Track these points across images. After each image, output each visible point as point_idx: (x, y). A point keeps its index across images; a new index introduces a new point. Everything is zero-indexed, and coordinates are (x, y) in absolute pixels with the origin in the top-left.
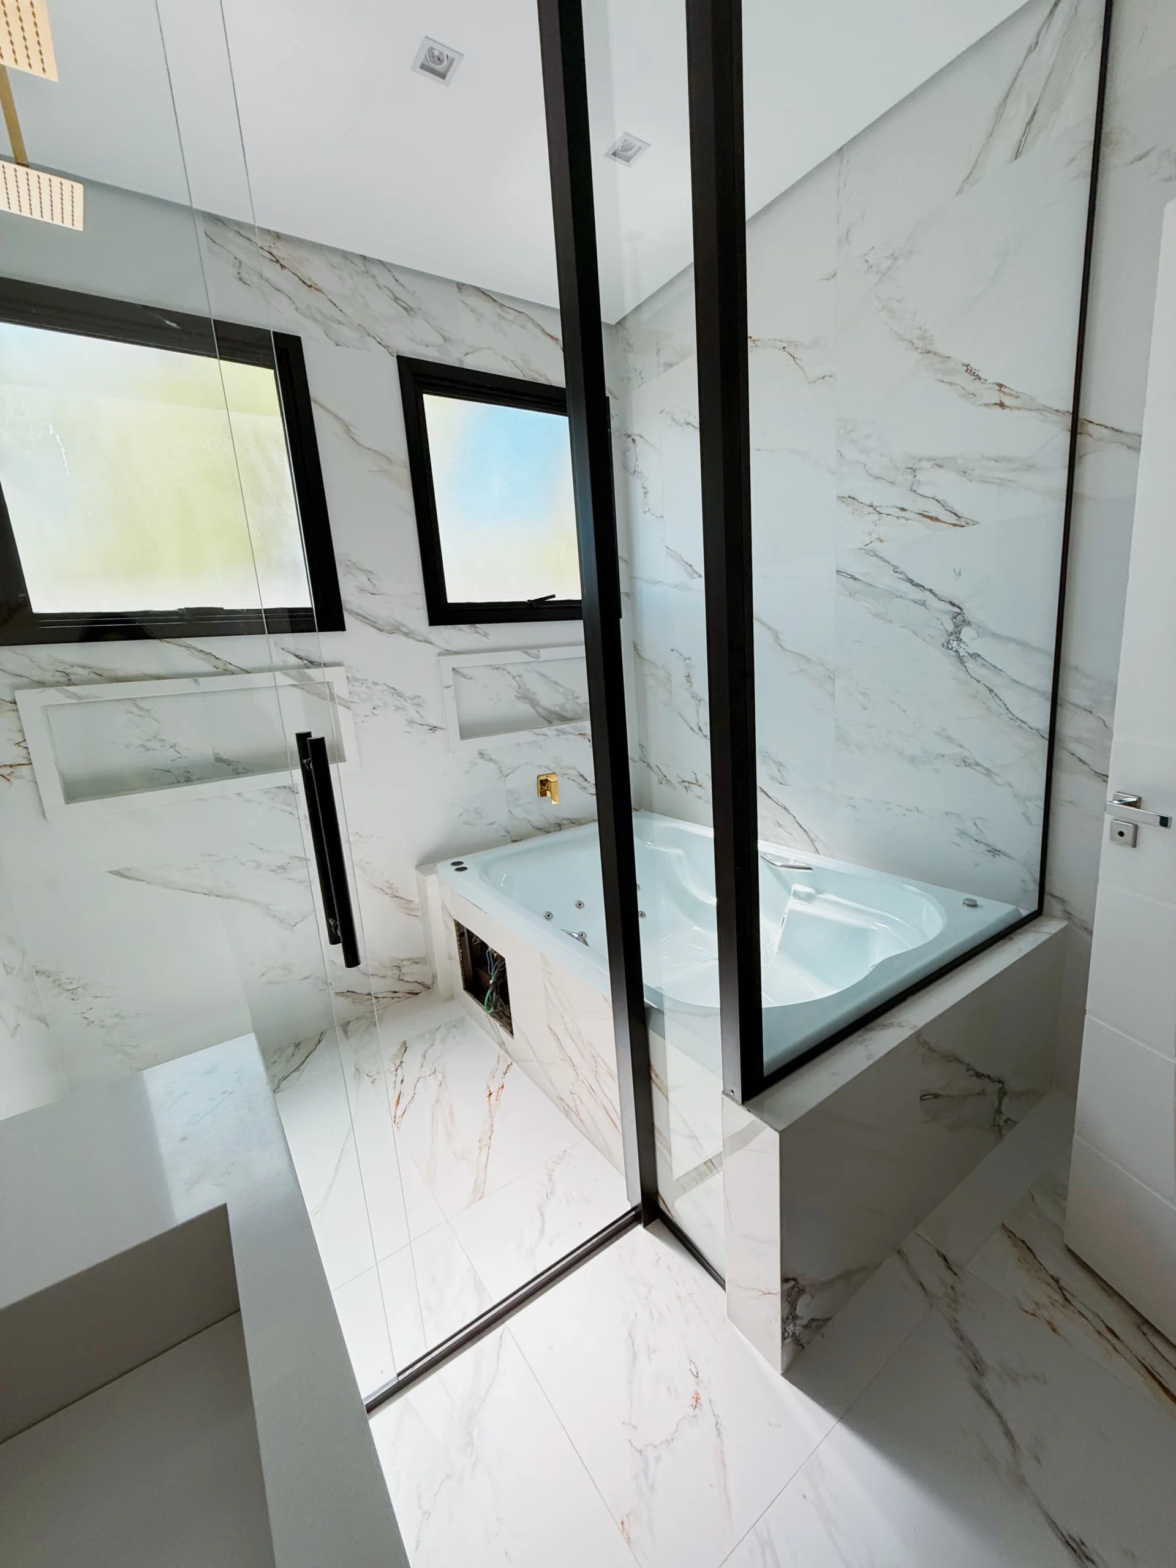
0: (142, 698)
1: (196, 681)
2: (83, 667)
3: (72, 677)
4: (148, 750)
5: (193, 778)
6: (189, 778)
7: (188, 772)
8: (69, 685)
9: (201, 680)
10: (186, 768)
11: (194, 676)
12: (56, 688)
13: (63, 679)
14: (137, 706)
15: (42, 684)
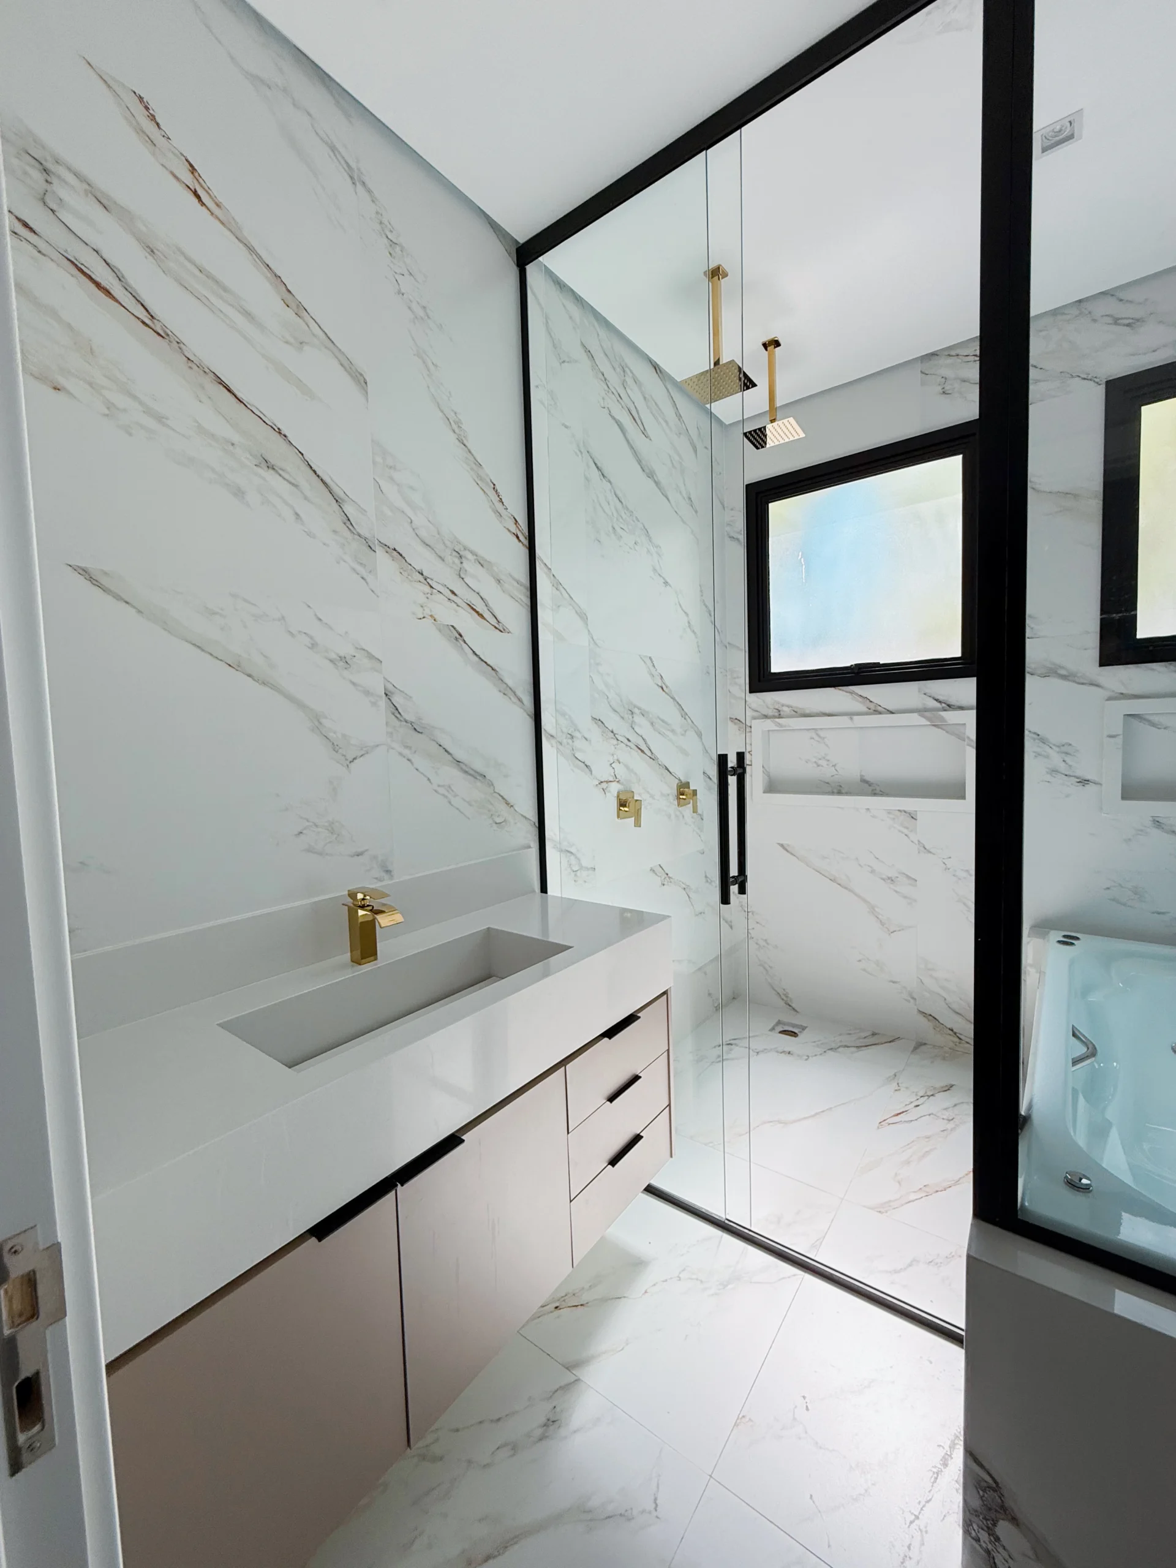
0: (821, 729)
1: (851, 719)
2: (788, 706)
3: (782, 713)
4: (818, 766)
5: (843, 792)
6: (840, 790)
7: (840, 786)
8: (779, 718)
9: (855, 718)
10: (839, 782)
11: (851, 715)
12: (772, 719)
13: (777, 714)
14: (818, 735)
15: (766, 717)
